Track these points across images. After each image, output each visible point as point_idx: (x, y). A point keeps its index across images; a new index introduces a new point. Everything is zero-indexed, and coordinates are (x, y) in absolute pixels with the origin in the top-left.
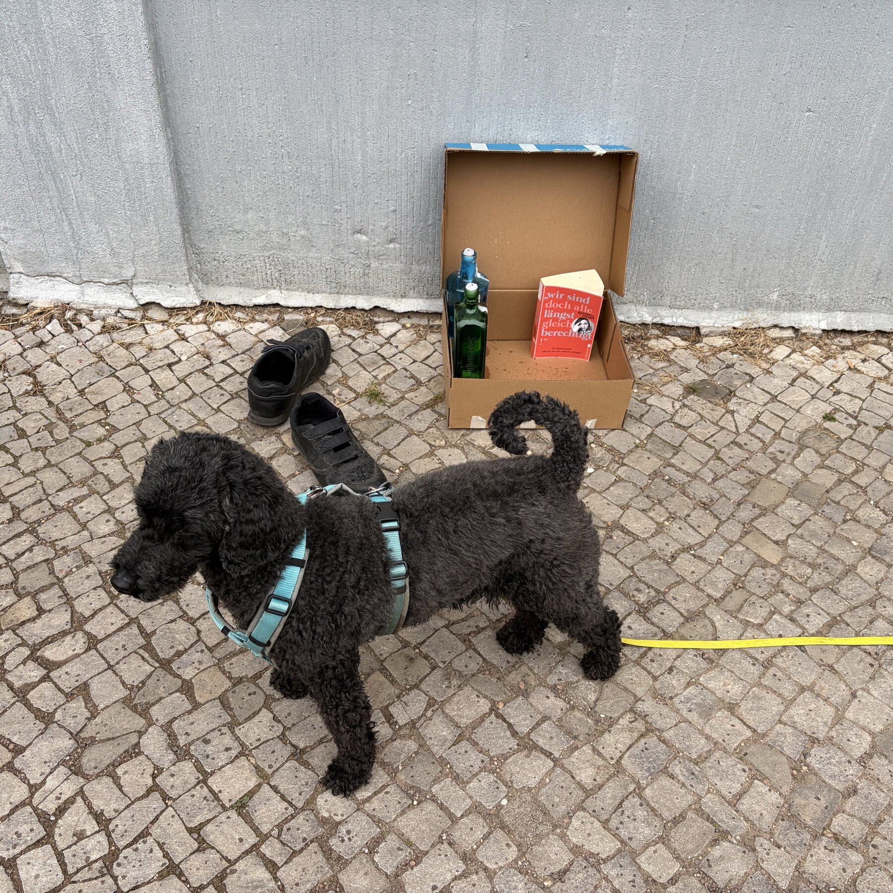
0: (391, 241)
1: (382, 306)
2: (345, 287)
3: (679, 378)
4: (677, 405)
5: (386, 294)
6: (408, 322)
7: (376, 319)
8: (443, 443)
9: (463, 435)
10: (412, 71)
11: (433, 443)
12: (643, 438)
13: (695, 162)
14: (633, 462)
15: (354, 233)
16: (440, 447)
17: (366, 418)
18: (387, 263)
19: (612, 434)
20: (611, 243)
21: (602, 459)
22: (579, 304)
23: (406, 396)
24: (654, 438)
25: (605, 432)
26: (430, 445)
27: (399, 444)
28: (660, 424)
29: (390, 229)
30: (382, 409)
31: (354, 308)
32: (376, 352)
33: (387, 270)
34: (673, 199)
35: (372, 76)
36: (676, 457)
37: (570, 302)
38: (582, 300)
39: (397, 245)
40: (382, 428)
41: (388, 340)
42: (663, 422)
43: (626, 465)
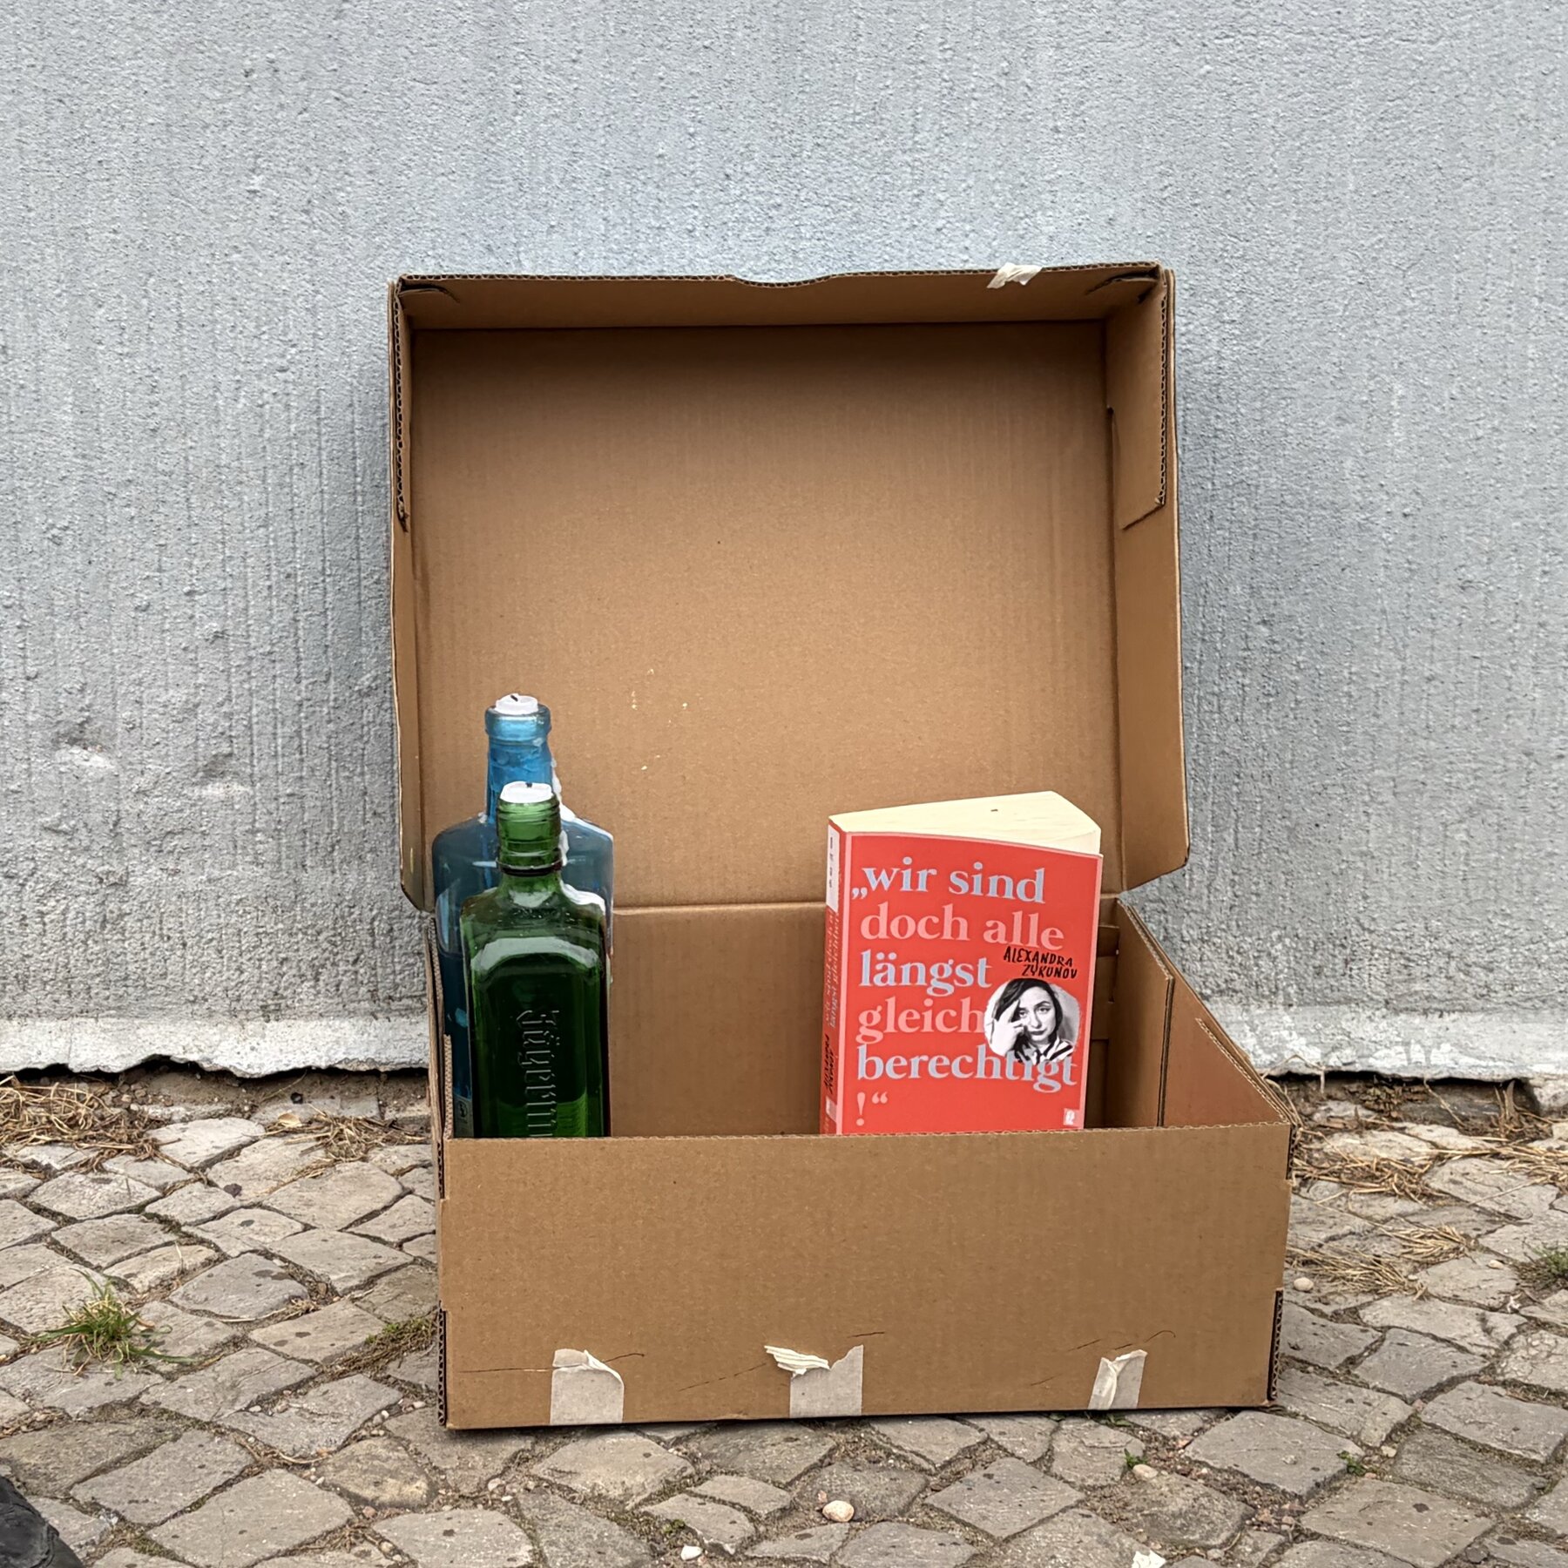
0: (213, 770)
1: (178, 1054)
2: (23, 982)
3: (1487, 1241)
4: (1504, 1325)
5: (198, 1004)
6: (292, 1115)
7: (153, 1111)
8: (418, 1489)
9: (519, 1460)
10: (258, 57)
11: (368, 1493)
12: (1375, 1435)
13: (1400, 371)
14: (1345, 1524)
15: (56, 744)
16: (401, 1506)
17: (57, 1420)
18: (200, 864)
19: (1228, 1428)
20: (1105, 700)
21: (1191, 1517)
22: (1003, 910)
23: (256, 1335)
24: (1422, 1437)
25: (1193, 1420)
26: (356, 1501)
27: (198, 1504)
28: (1441, 1388)
29: (206, 715)
30: (131, 1383)
31: (58, 1072)
32: (140, 1209)
33: (199, 897)
34: (1334, 532)
35: (104, 80)
36: (1548, 1500)
37: (966, 906)
38: (1015, 890)
39: (237, 789)
40: (123, 1449)
41: (200, 1172)
42: (1453, 1382)
43: (1314, 1536)
